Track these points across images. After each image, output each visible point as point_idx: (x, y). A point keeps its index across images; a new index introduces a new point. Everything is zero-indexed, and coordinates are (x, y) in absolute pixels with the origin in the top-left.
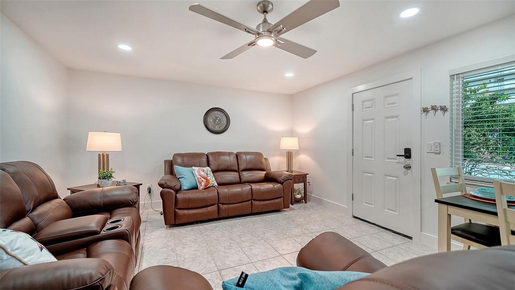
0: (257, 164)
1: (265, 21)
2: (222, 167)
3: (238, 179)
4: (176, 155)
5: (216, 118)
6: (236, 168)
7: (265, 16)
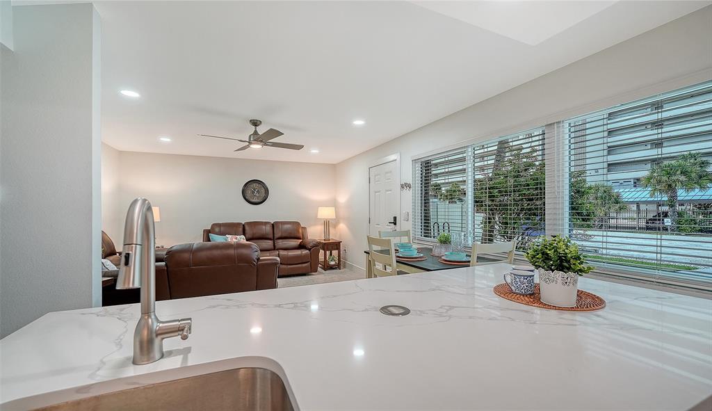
0: (294, 233)
1: (256, 132)
2: (257, 235)
3: (272, 247)
4: (214, 225)
5: (255, 190)
6: (271, 236)
7: (256, 128)
